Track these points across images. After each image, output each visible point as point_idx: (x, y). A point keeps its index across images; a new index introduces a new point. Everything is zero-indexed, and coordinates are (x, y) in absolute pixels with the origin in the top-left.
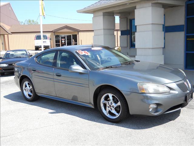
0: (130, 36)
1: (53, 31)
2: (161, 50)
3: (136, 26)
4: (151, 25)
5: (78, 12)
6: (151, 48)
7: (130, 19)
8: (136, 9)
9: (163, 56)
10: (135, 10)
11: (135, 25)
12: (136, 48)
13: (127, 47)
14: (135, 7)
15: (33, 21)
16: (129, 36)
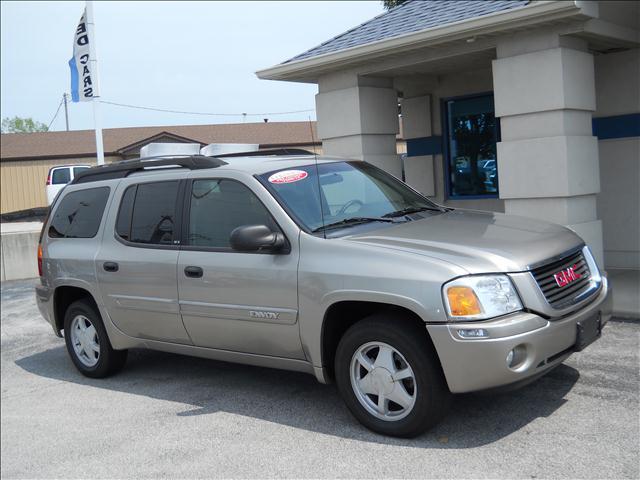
0: (444, 159)
1: (121, 152)
2: (592, 205)
3: (499, 118)
4: (561, 114)
5: (260, 78)
6: (567, 194)
7: (441, 100)
8: (495, 57)
9: (600, 221)
10: (495, 63)
11: (497, 116)
12: (501, 197)
13: (435, 196)
14: (494, 50)
15: (30, 122)
16: (440, 158)
